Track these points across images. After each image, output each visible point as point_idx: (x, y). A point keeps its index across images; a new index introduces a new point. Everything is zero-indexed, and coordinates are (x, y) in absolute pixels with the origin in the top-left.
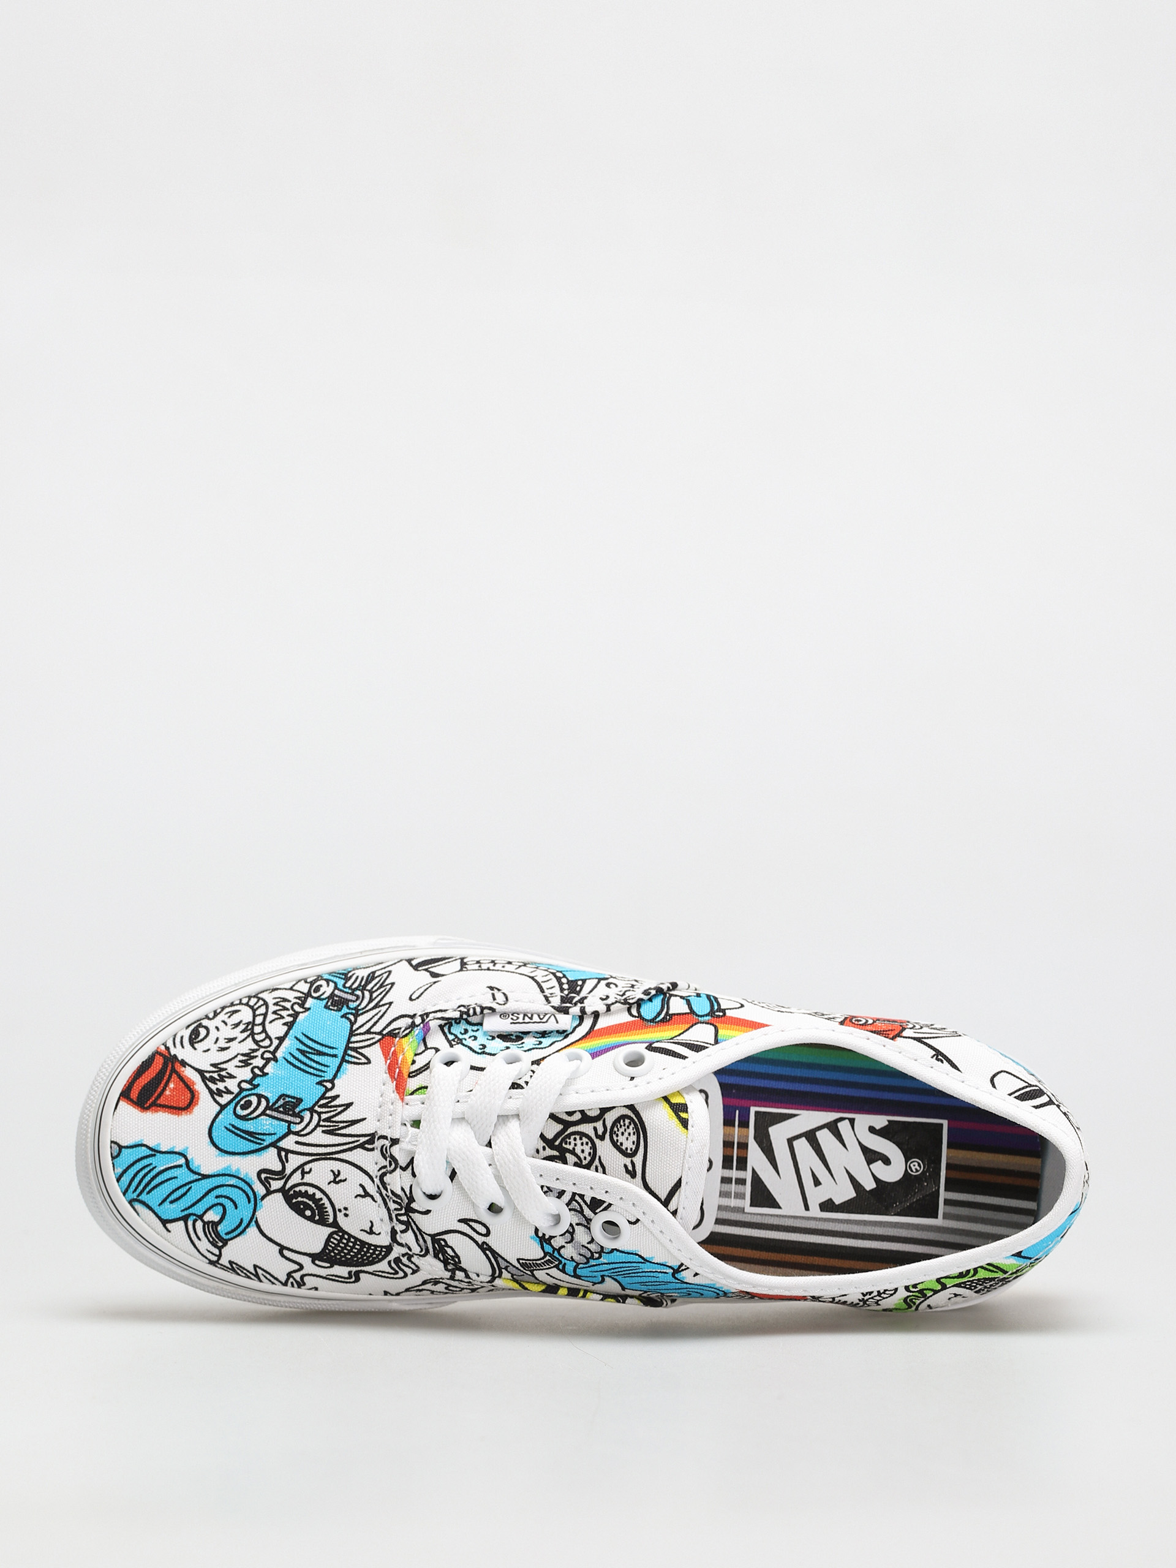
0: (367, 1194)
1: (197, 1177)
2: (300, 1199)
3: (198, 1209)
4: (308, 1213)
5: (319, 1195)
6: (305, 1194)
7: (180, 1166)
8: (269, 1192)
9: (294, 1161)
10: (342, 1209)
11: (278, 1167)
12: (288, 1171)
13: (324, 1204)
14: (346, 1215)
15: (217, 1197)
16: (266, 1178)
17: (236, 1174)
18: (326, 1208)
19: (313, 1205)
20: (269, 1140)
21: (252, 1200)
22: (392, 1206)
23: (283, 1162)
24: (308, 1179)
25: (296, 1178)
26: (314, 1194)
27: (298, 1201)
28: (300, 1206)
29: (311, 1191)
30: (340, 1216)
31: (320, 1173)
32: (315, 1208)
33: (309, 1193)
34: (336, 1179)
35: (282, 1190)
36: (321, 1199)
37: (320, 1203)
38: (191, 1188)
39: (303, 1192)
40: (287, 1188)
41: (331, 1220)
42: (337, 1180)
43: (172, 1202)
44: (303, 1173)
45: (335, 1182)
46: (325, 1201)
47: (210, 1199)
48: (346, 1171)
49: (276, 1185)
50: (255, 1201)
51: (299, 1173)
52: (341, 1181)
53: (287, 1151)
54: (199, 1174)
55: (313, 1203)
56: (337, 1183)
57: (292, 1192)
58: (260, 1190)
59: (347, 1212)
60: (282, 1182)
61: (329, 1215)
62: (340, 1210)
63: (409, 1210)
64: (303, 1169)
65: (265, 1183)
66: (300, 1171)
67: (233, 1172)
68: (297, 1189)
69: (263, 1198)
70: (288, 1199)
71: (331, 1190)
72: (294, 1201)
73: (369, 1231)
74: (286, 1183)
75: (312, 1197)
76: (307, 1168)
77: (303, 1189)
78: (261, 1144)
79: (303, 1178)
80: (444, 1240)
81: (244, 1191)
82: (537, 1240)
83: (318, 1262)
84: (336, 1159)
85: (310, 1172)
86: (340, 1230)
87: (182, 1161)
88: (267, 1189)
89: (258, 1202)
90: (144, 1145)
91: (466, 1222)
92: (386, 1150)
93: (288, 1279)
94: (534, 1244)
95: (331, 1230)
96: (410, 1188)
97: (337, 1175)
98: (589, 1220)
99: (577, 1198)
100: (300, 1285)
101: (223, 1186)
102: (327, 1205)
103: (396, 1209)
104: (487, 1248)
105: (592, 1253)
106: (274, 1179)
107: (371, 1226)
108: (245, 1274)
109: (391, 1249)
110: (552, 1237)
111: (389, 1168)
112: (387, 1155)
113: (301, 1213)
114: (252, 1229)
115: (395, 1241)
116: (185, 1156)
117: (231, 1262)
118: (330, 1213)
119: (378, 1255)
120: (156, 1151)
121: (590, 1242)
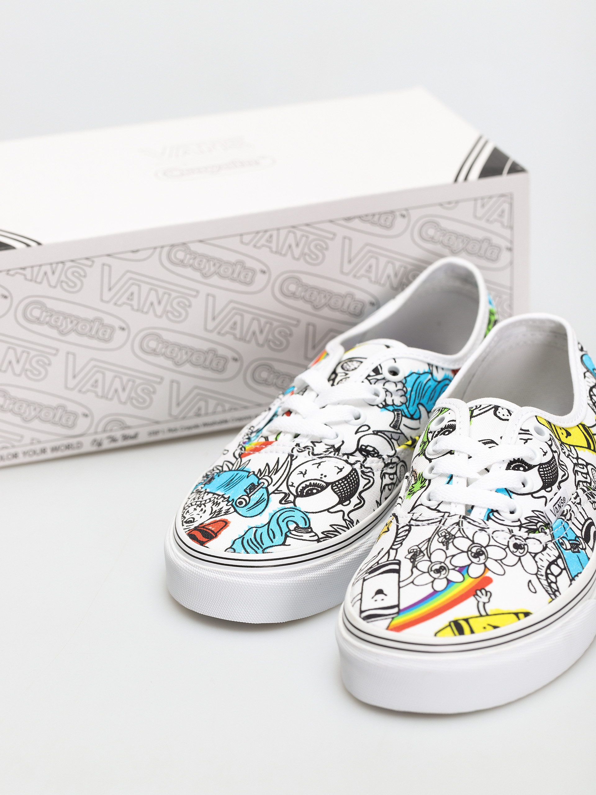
0: (319, 464)
1: (267, 526)
2: (305, 491)
3: (285, 530)
4: (315, 491)
5: (308, 483)
6: (304, 488)
7: (256, 531)
8: (294, 502)
9: (284, 488)
10: (321, 476)
11: (283, 495)
12: (287, 492)
13: (314, 483)
14: (325, 476)
15: (283, 521)
16: (285, 501)
17: (275, 512)
18: (316, 483)
19: (312, 487)
20: (265, 496)
21: (293, 510)
22: (332, 455)
23: (281, 492)
24: (296, 485)
25: (293, 490)
26: (306, 485)
27: (306, 492)
28: (309, 493)
29: (303, 485)
30: (324, 479)
31: (296, 479)
32: (314, 487)
33: (304, 486)
35: (295, 497)
36: (310, 483)
37: (312, 484)
38: (271, 529)
39: (302, 488)
40: (296, 495)
41: (324, 484)
42: (304, 473)
43: (274, 538)
44: (292, 486)
45: (304, 475)
46: (312, 482)
47: (283, 525)
48: (302, 469)
49: (291, 498)
50: (295, 508)
51: (291, 488)
53: (277, 490)
54: (266, 524)
55: (311, 487)
56: (306, 473)
57: (299, 493)
58: (291, 505)
59: (324, 475)
60: (291, 495)
61: (321, 484)
62: (321, 478)
63: (338, 450)
64: (290, 485)
65: (287, 502)
66: (290, 487)
67: (273, 512)
68: (299, 490)
69: (295, 505)
70: (302, 496)
71: (307, 477)
72: (304, 494)
73: (339, 470)
74: (293, 494)
75: (307, 486)
76: (290, 483)
77: (300, 488)
78: (265, 500)
79: (294, 487)
80: (362, 445)
81: (286, 512)
82: (383, 409)
83: (344, 504)
84: (293, 471)
85: (293, 483)
86: (332, 483)
87: (254, 529)
88: (291, 502)
89: (296, 508)
90: (235, 540)
91: (357, 432)
92: (299, 449)
93: (346, 523)
94: (386, 412)
95: (330, 486)
96: (326, 445)
97: (301, 473)
98: (384, 379)
99: (369, 378)
100: (352, 522)
101: (278, 518)
102: (315, 482)
103: (334, 454)
104: (376, 433)
105: (402, 390)
106: (288, 498)
107: (338, 468)
108: (333, 534)
109: (355, 470)
110: (385, 401)
111: (311, 450)
112: (303, 449)
113: (313, 494)
114: (309, 515)
115: (351, 464)
116: (252, 528)
117: (323, 533)
118: (320, 482)
119: (355, 477)
120: (241, 537)
121: (396, 386)
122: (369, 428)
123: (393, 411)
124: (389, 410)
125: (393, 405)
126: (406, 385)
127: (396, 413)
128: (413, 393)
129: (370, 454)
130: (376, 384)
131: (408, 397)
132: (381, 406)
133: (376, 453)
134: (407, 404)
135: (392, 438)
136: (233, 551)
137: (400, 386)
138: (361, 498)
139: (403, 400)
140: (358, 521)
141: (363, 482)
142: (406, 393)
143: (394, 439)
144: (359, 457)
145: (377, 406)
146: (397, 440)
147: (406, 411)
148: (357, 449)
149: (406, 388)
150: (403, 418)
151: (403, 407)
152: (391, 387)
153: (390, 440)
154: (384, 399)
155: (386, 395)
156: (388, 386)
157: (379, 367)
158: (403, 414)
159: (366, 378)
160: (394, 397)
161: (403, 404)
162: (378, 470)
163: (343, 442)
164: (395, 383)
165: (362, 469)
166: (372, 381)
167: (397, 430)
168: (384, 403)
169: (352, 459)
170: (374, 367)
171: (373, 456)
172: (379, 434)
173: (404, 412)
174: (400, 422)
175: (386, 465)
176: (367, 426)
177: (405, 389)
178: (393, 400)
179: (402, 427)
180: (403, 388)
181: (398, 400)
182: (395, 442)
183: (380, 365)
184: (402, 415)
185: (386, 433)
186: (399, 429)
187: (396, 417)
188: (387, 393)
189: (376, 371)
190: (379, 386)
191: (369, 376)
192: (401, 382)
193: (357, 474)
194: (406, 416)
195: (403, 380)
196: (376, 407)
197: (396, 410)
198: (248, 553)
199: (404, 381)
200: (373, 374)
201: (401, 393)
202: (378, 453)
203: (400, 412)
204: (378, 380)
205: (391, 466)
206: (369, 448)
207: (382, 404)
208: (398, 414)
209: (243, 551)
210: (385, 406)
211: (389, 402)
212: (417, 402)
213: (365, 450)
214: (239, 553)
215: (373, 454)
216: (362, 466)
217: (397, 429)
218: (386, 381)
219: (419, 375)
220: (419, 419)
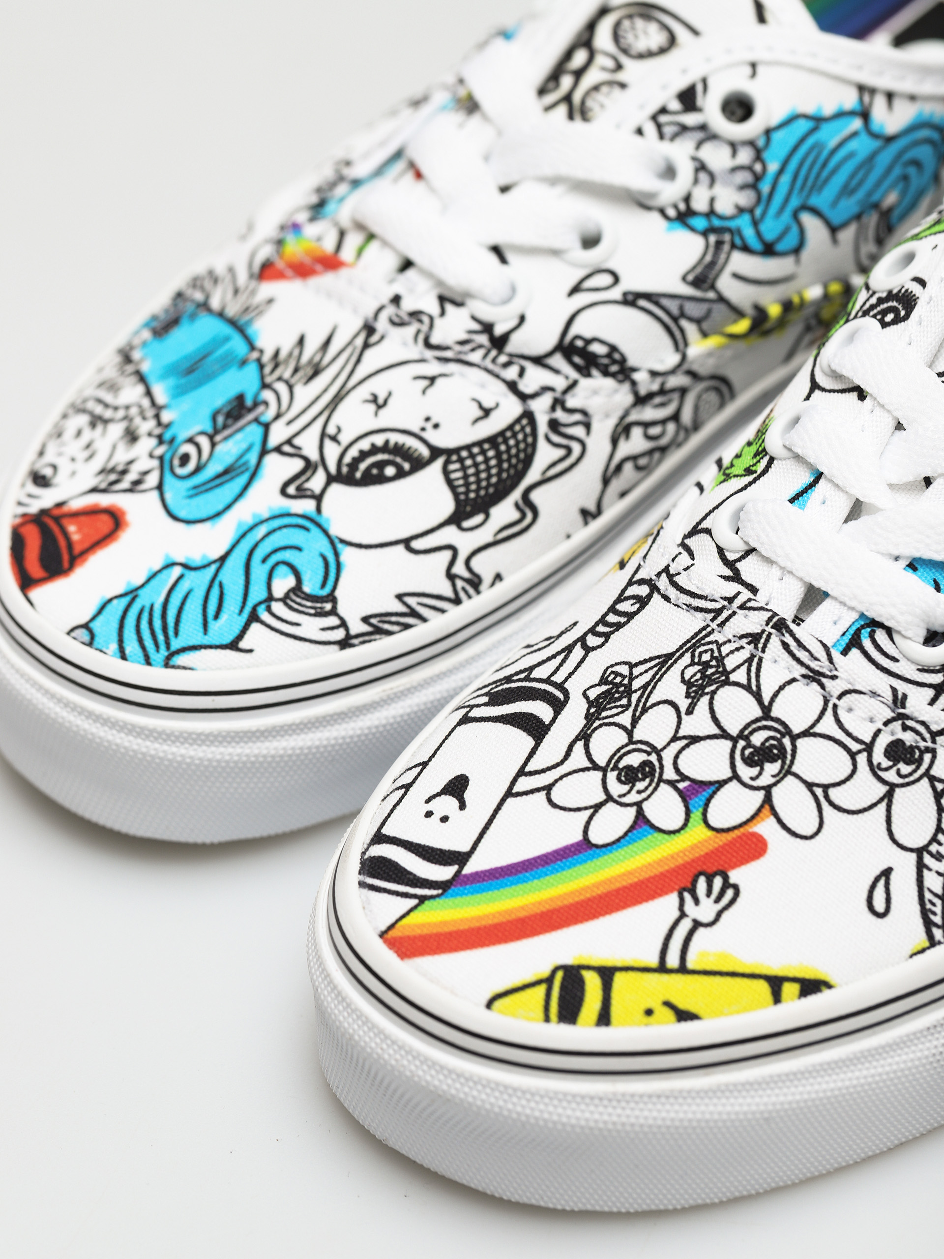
0: (432, 380)
1: (214, 567)
2: (363, 466)
3: (258, 593)
4: (390, 471)
5: (379, 440)
6: (363, 455)
7: (180, 579)
8: (319, 499)
9: (309, 444)
10: (424, 424)
11: (297, 465)
12: (314, 456)
13: (396, 443)
14: (436, 426)
15: (264, 561)
16: (299, 489)
17: (257, 520)
18: (404, 444)
19: (386, 457)
20: (252, 456)
21: (308, 524)
22: (476, 357)
23: (298, 454)
24: (345, 438)
25: (332, 452)
26: (372, 444)
27: (364, 471)
28: (373, 474)
29: (365, 445)
30: (429, 434)
31: (352, 418)
32: (392, 457)
33: (366, 449)
34: (378, 403)
35: (331, 479)
36: (387, 441)
37: (391, 446)
38: (220, 584)
39: (357, 455)
40: (334, 473)
41: (428, 452)
43: (216, 617)
44: (334, 439)
45: (380, 408)
46: (393, 438)
47: (259, 572)
48: (379, 386)
49: (317, 482)
50: (314, 522)
51: (328, 443)
52: (385, 402)
53: (289, 442)
54: (213, 562)
55: (383, 454)
56: (385, 406)
57: (345, 470)
58: (307, 506)
59: (433, 421)
60: (321, 472)
61: (416, 450)
62: (423, 429)
63: (499, 343)
64: (329, 435)
65: (302, 493)
67: (250, 521)
68: (347, 459)
69: (319, 510)
70: (349, 481)
71: (386, 418)
72: (359, 475)
73: (483, 413)
74: (326, 469)
75: (375, 450)
76: (331, 430)
77: (353, 452)
78: (249, 469)
79: (339, 445)
80: (577, 337)
81: (286, 526)
82: (677, 225)
83: (466, 524)
84: (354, 387)
85: (339, 430)
86: (449, 452)
87: (177, 571)
88: (312, 497)
89: (317, 519)
90: (110, 600)
91: (576, 289)
92: (397, 316)
93: (454, 586)
94: (681, 235)
95: (439, 463)
96: (474, 318)
97: (375, 399)
98: (703, 127)
99: (663, 119)
100: (475, 582)
101: (256, 545)
102: (401, 439)
103: (485, 356)
104: (632, 299)
105: (750, 168)
106: (308, 480)
107: (481, 407)
108: (398, 623)
109: (531, 415)
110: (687, 199)
111: (425, 328)
112: (407, 318)
113: (381, 479)
114: (343, 552)
115: (525, 398)
116: (174, 564)
117: (366, 620)
118: (415, 444)
119: (525, 440)
120: (131, 592)
121: (734, 153)
122: (616, 279)
123: (705, 234)
124: (693, 229)
125: (711, 213)
126: (766, 155)
127: (712, 239)
128: (785, 179)
129: (597, 366)
130: (679, 139)
131: (766, 190)
132: (672, 213)
133: (614, 362)
134: (758, 212)
135: (683, 315)
136: (86, 638)
137: (745, 156)
138: (527, 506)
139: (745, 199)
140: (498, 577)
141: (545, 455)
142: (758, 178)
143: (690, 319)
144: (559, 372)
145: (662, 212)
146: (698, 321)
147: (749, 233)
148: (560, 347)
149: (764, 164)
150: (736, 253)
151: (744, 224)
152: (717, 157)
153: (673, 323)
154: (685, 193)
155: (696, 181)
156: (708, 152)
157: (699, 88)
158: (738, 241)
159: (654, 118)
160: (717, 189)
161: (741, 210)
162: (607, 416)
163: (522, 319)
164: (732, 144)
165: (553, 415)
166: (668, 130)
167: (706, 290)
168: (682, 207)
169: (532, 380)
170: (682, 84)
171: (606, 373)
172: (642, 303)
173: (741, 235)
174: (717, 267)
175: (640, 400)
176: (613, 273)
177: (758, 167)
178: (712, 200)
179: (724, 281)
180: (755, 161)
181: (729, 200)
182: (691, 329)
183: (704, 81)
185: (665, 302)
186: (713, 287)
187: (711, 250)
188: (701, 174)
189: (688, 98)
190: (682, 150)
191: (663, 110)
192: (751, 143)
193: (535, 429)
194: (746, 249)
195: (758, 137)
196: (656, 216)
197: (716, 229)
198: (124, 657)
199: (761, 143)
200: (675, 105)
201: (744, 177)
202: (623, 360)
203: (727, 237)
204: (687, 128)
205: (658, 400)
206: (595, 347)
207: (675, 207)
208: (719, 244)
209: (114, 647)
210: (685, 215)
211: (700, 204)
212: (795, 202)
213: (584, 353)
214: (101, 651)
215: (607, 366)
216: (558, 403)
217: (706, 285)
218: (706, 133)
219: (818, 121)
220: (797, 251)
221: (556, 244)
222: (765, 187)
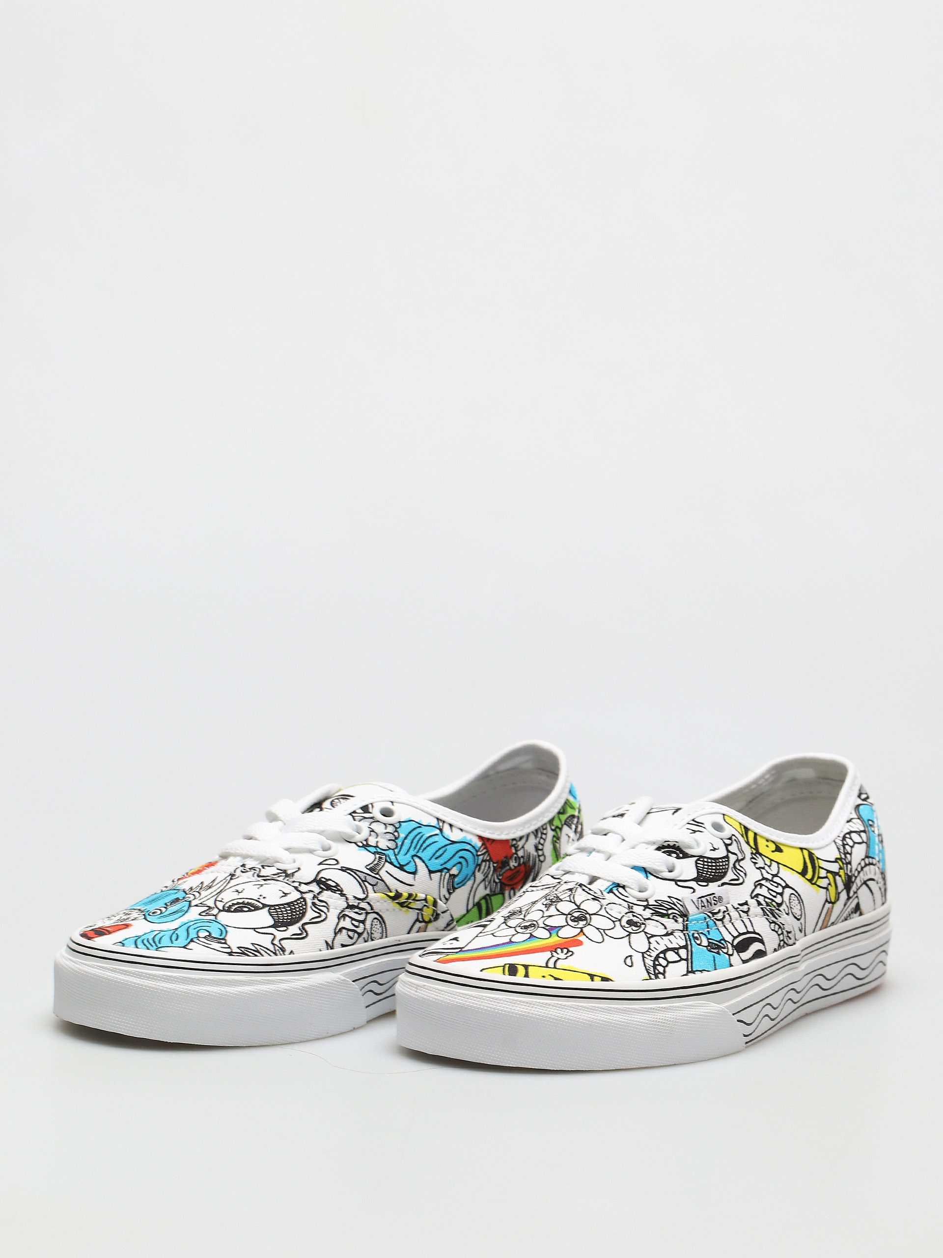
0: (262, 885)
1: (173, 931)
2: (234, 908)
3: (193, 936)
4: (246, 909)
5: (241, 901)
6: (234, 904)
7: (159, 933)
8: (216, 916)
9: (210, 902)
10: (259, 897)
11: (206, 908)
12: (213, 906)
13: (248, 902)
14: (264, 898)
15: (195, 929)
16: (207, 914)
17: (190, 921)
18: (252, 903)
19: (244, 905)
20: (185, 908)
21: (212, 921)
22: (281, 879)
23: (205, 906)
24: (225, 901)
25: (220, 904)
28: (238, 910)
29: (235, 902)
30: (262, 900)
31: (228, 896)
32: (246, 906)
35: (220, 911)
36: (244, 901)
37: (246, 903)
38: (176, 934)
39: (231, 905)
40: (221, 909)
41: (261, 906)
42: (240, 891)
43: (176, 941)
44: (221, 901)
45: (239, 893)
46: (246, 901)
47: (193, 931)
48: (238, 888)
49: (215, 911)
51: (218, 903)
53: (201, 903)
55: (242, 905)
56: (242, 892)
57: (226, 908)
58: (213, 918)
59: (263, 896)
60: (216, 909)
62: (259, 899)
63: (290, 876)
64: (218, 901)
67: (187, 921)
68: (227, 906)
69: (216, 918)
70: (228, 911)
71: (241, 895)
72: (232, 910)
73: (284, 895)
74: (218, 908)
75: (238, 903)
76: (219, 899)
77: (229, 904)
78: (184, 911)
79: (223, 902)
80: (322, 878)
81: (202, 922)
82: (362, 849)
83: (278, 929)
84: (228, 889)
85: (223, 899)
86: (270, 906)
87: (157, 932)
88: (214, 915)
89: (216, 920)
90: (129, 938)
91: (320, 864)
92: (244, 870)
93: (275, 948)
94: (364, 852)
95: (266, 909)
96: (278, 869)
97: (237, 891)
98: (372, 818)
99: (354, 815)
100: (283, 950)
101: (190, 926)
102: (250, 901)
103: (284, 879)
104: (344, 869)
105: (393, 834)
106: (211, 911)
107: (283, 893)
108: (253, 954)
109: (305, 900)
110: (366, 840)
111: (257, 872)
112: (249, 870)
113: (242, 911)
114: (228, 929)
115: (302, 893)
116: (155, 931)
117: (239, 948)
118: (256, 903)
119: (302, 907)
120: (139, 936)
121: (386, 828)
122: (338, 863)
123: (374, 853)
124: (369, 851)
125: (377, 847)
126: (399, 830)
127: (378, 856)
128: (408, 842)
129: (331, 889)
130: (362, 821)
131: (400, 844)
132: (360, 844)
133: (338, 890)
134: (397, 851)
135: (366, 881)
136: (120, 945)
137: (390, 829)
138: (304, 930)
139: (391, 845)
140: (292, 952)
141: (310, 914)
142: (396, 838)
143: (369, 883)
144: (315, 888)
145: (356, 844)
146: (372, 885)
147: (393, 858)
148: (315, 880)
149: (398, 833)
150: (387, 864)
151: (390, 853)
152: (379, 828)
153: (362, 882)
154: (365, 838)
155: (370, 835)
156: (375, 826)
157: (370, 806)
158: (388, 860)
159: (351, 814)
160: (379, 839)
161: (389, 848)
162: (336, 908)
163: (299, 870)
164: (384, 824)
165: (314, 901)
166: (357, 818)
168: (364, 843)
169: (304, 888)
170: (363, 804)
171: (334, 892)
172: (349, 871)
173: (389, 858)
174: (380, 867)
175: (350, 907)
176: (336, 860)
177: (396, 834)
178: (377, 842)
179: (383, 873)
180: (394, 832)
181: (383, 843)
182: (370, 888)
183: (372, 803)
184: (386, 861)
185: (359, 874)
186: (378, 874)
187: (377, 860)
188: (372, 833)
189: (365, 809)
190: (364, 825)
191: (354, 812)
192: (393, 825)
193: (306, 904)
194: (391, 863)
195: (396, 823)
196: (354, 845)
197: (379, 852)
199: (397, 825)
200: (360, 811)
201: (391, 837)
202: (342, 891)
203: (384, 857)
204: (365, 818)
205: (356, 910)
206: (330, 882)
207: (361, 842)
208: (380, 858)
209: (132, 946)
210: (366, 846)
211: (372, 843)
212: (412, 852)
213: (325, 883)
214: (126, 947)
215: (335, 890)
216: (314, 897)
217: (375, 873)
218: (374, 820)
219: (420, 825)
220: (414, 873)
221: (313, 847)
222: (399, 842)
